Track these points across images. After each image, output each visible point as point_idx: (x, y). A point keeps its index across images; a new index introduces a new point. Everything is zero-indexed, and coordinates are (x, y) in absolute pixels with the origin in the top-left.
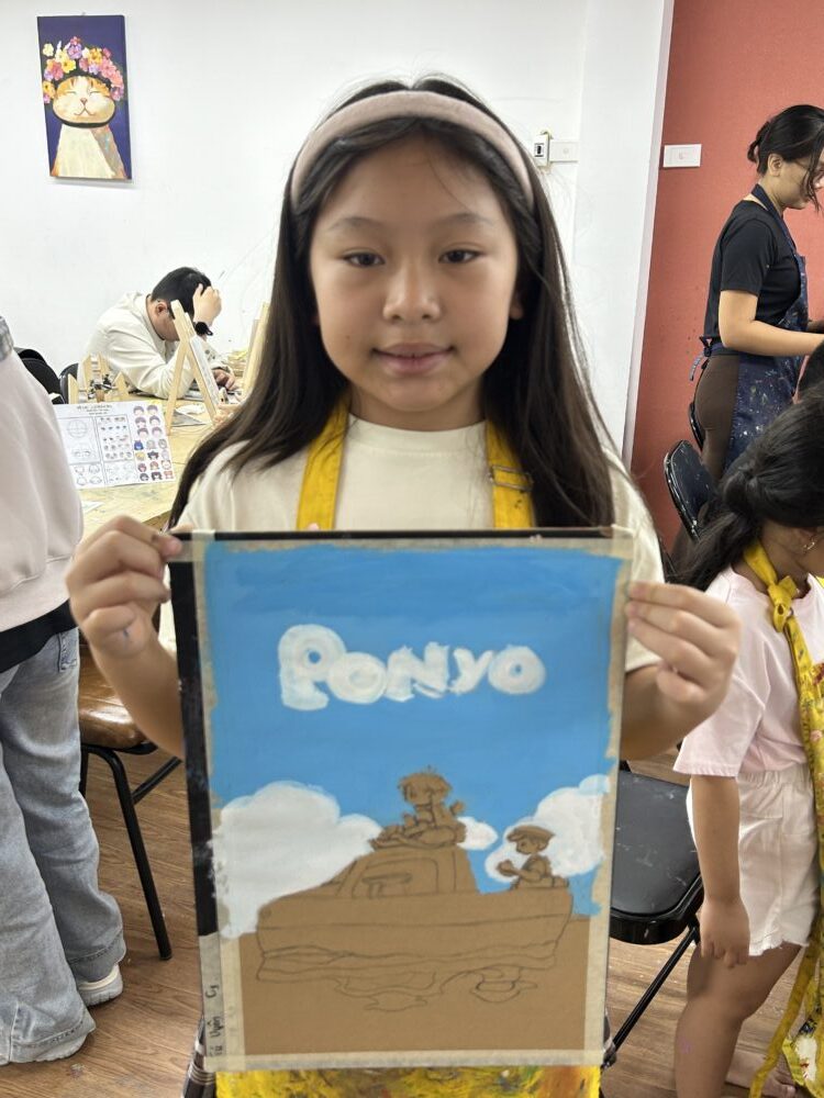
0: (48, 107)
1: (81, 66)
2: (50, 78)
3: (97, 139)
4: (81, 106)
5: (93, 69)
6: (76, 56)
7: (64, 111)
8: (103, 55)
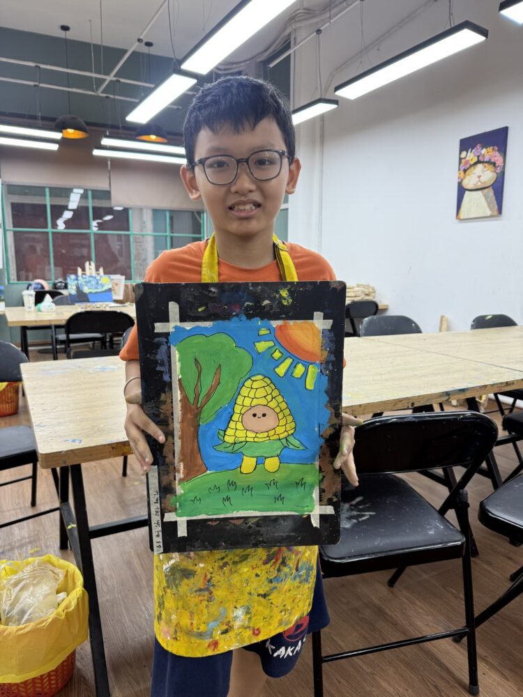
0: (460, 184)
1: (480, 159)
2: (462, 169)
3: (484, 195)
4: (478, 179)
5: (486, 159)
6: (478, 154)
7: (468, 184)
8: (493, 149)
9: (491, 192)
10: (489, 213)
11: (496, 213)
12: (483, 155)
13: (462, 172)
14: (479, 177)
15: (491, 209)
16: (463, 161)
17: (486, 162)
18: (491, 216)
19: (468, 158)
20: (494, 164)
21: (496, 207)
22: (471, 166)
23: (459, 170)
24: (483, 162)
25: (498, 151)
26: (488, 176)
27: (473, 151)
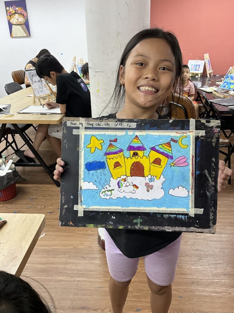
0: (9, 22)
1: (16, 12)
2: (9, 15)
3: (22, 27)
4: (17, 21)
5: (19, 12)
6: (15, 9)
7: (13, 22)
8: (21, 9)
9: (25, 27)
10: (25, 35)
11: (28, 35)
12: (17, 10)
13: (9, 17)
14: (18, 19)
15: (26, 34)
16: (8, 11)
17: (19, 14)
18: (27, 36)
19: (10, 11)
20: (23, 15)
21: (28, 33)
22: (13, 14)
23: (7, 15)
24: (18, 13)
25: (24, 9)
26: (21, 20)
27: (12, 7)
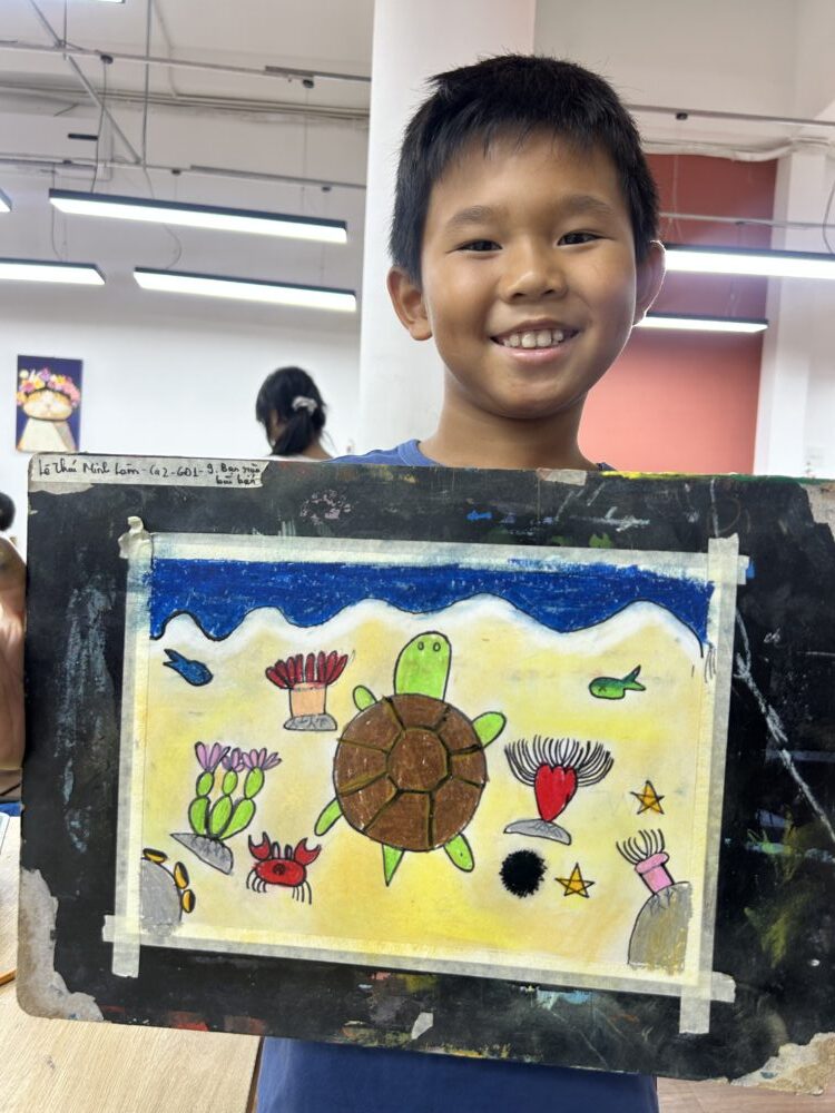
0: (20, 408)
1: (49, 385)
2: (23, 392)
3: (58, 429)
4: (46, 409)
5: (58, 387)
6: (46, 379)
7: (33, 411)
8: (66, 379)
9: (65, 427)
12: (53, 383)
13: (23, 397)
14: (49, 406)
15: (65, 445)
16: (24, 382)
17: (58, 392)
19: (30, 381)
20: (68, 397)
22: (36, 391)
23: (18, 390)
24: (53, 391)
25: (71, 382)
26: (61, 408)
27: (40, 373)
